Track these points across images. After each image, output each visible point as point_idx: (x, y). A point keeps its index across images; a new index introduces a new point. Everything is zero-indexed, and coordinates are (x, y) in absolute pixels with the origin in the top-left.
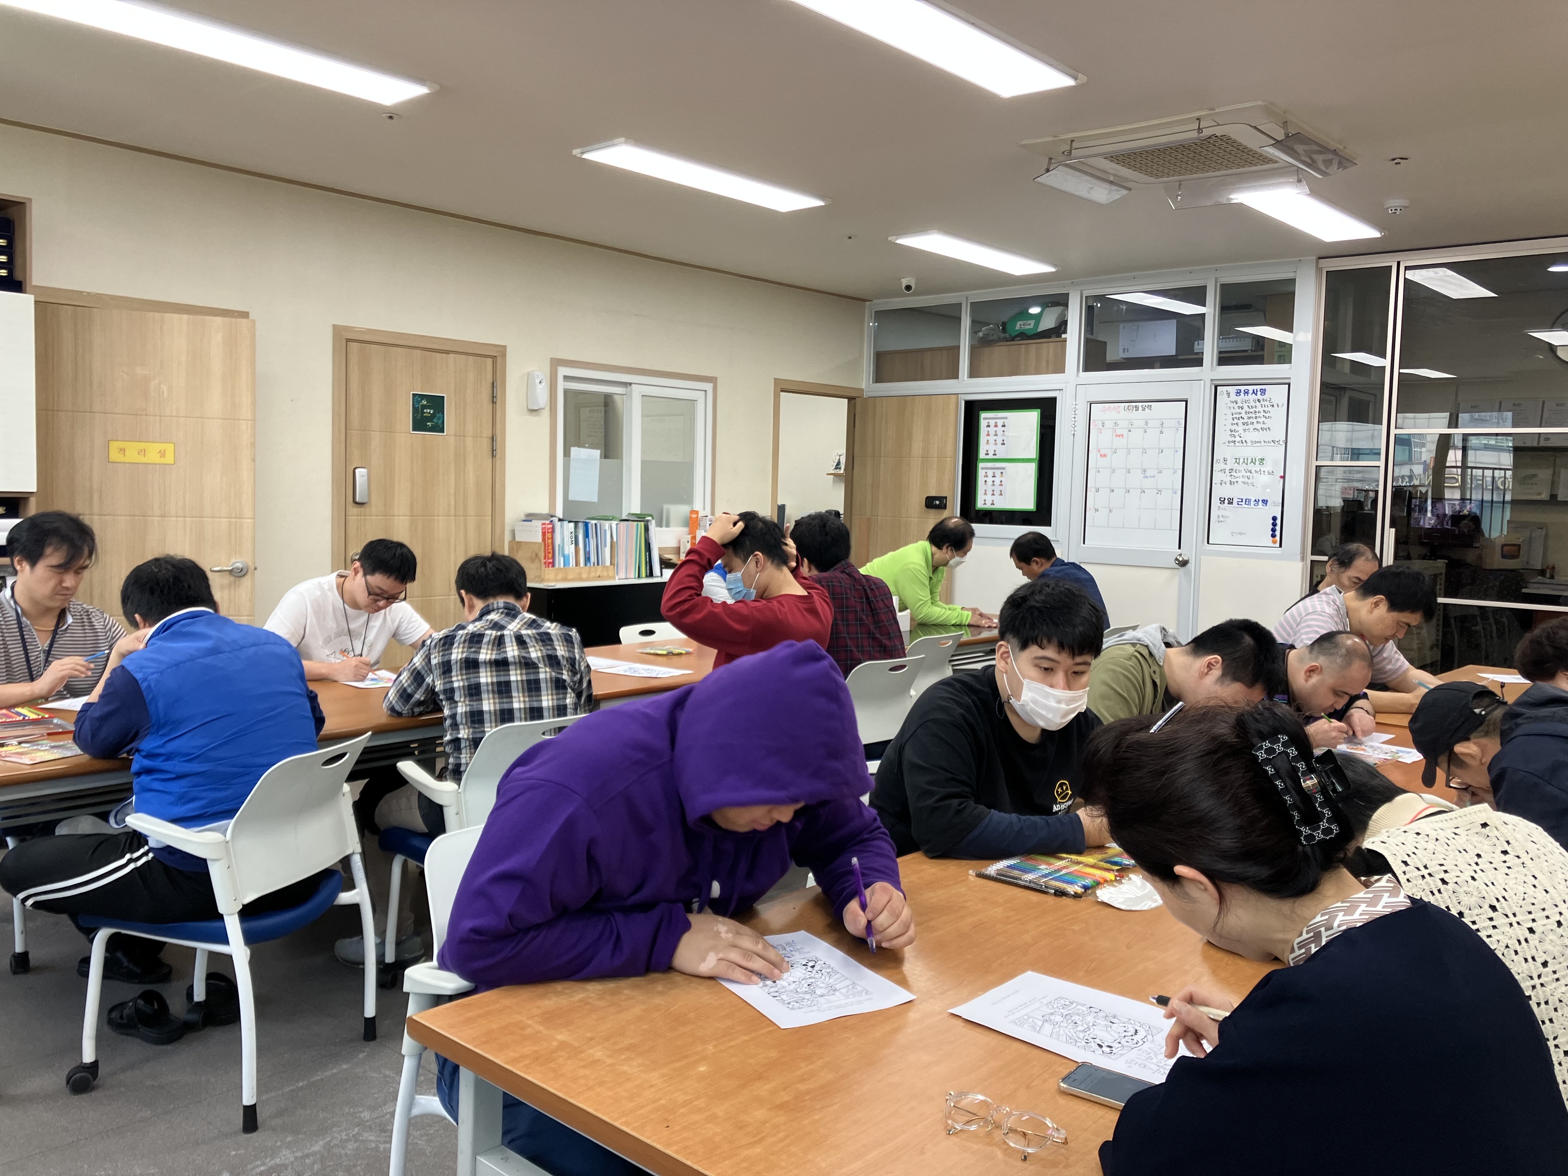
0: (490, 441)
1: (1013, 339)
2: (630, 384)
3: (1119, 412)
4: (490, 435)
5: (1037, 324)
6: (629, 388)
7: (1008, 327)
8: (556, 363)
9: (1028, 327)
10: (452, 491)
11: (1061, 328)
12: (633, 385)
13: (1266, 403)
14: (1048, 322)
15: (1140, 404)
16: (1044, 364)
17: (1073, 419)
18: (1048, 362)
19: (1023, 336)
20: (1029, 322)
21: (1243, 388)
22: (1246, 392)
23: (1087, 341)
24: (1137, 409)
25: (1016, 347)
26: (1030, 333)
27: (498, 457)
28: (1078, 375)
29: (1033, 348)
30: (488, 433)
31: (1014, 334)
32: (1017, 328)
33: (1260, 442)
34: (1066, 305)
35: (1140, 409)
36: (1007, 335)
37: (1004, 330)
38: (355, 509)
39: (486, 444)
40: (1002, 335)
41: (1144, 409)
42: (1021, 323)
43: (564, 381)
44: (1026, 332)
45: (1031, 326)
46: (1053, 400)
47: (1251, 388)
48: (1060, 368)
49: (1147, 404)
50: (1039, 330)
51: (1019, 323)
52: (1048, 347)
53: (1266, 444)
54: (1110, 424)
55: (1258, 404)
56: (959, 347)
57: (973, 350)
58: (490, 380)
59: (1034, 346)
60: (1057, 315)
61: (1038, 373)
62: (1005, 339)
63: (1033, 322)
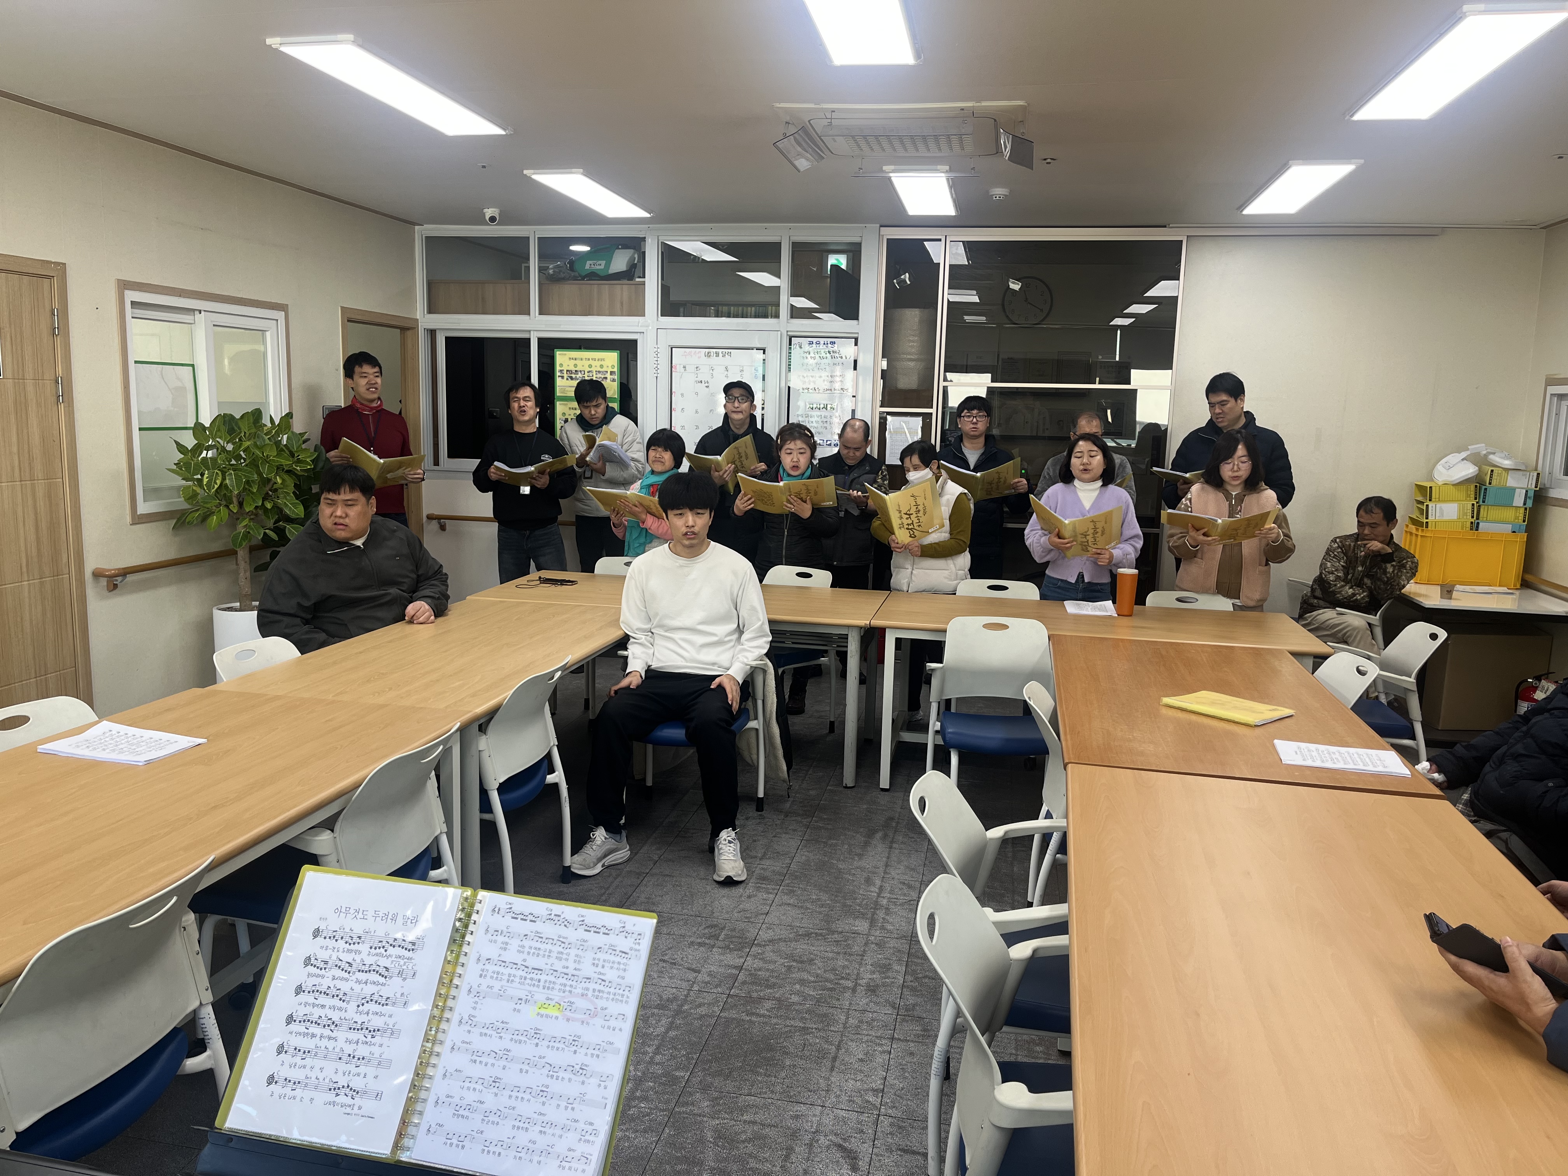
0: (54, 384)
1: (584, 278)
2: (200, 311)
3: (699, 358)
4: (53, 377)
5: (608, 265)
6: (198, 316)
7: (577, 266)
8: (122, 286)
9: (598, 267)
11: (634, 271)
12: (203, 313)
13: (835, 354)
14: (621, 264)
15: (720, 351)
16: (618, 305)
17: (656, 362)
18: (622, 304)
19: (593, 276)
20: (600, 262)
21: (814, 340)
22: (818, 343)
24: (718, 356)
25: (587, 287)
26: (602, 274)
27: (64, 404)
28: (658, 320)
30: (50, 374)
31: (584, 274)
32: (587, 267)
33: (832, 389)
34: (642, 250)
35: (721, 355)
36: (576, 274)
37: (572, 269)
39: (50, 388)
40: (570, 274)
41: (724, 356)
42: (591, 262)
43: (134, 308)
44: (598, 272)
45: (602, 267)
46: (634, 343)
47: (822, 340)
48: (638, 311)
49: (727, 351)
50: (610, 271)
51: (588, 263)
52: (622, 290)
53: (837, 391)
54: (691, 368)
55: (828, 355)
56: (528, 283)
57: (542, 286)
58: (48, 306)
59: (607, 286)
60: (627, 259)
61: (612, 314)
62: (575, 279)
63: (603, 263)
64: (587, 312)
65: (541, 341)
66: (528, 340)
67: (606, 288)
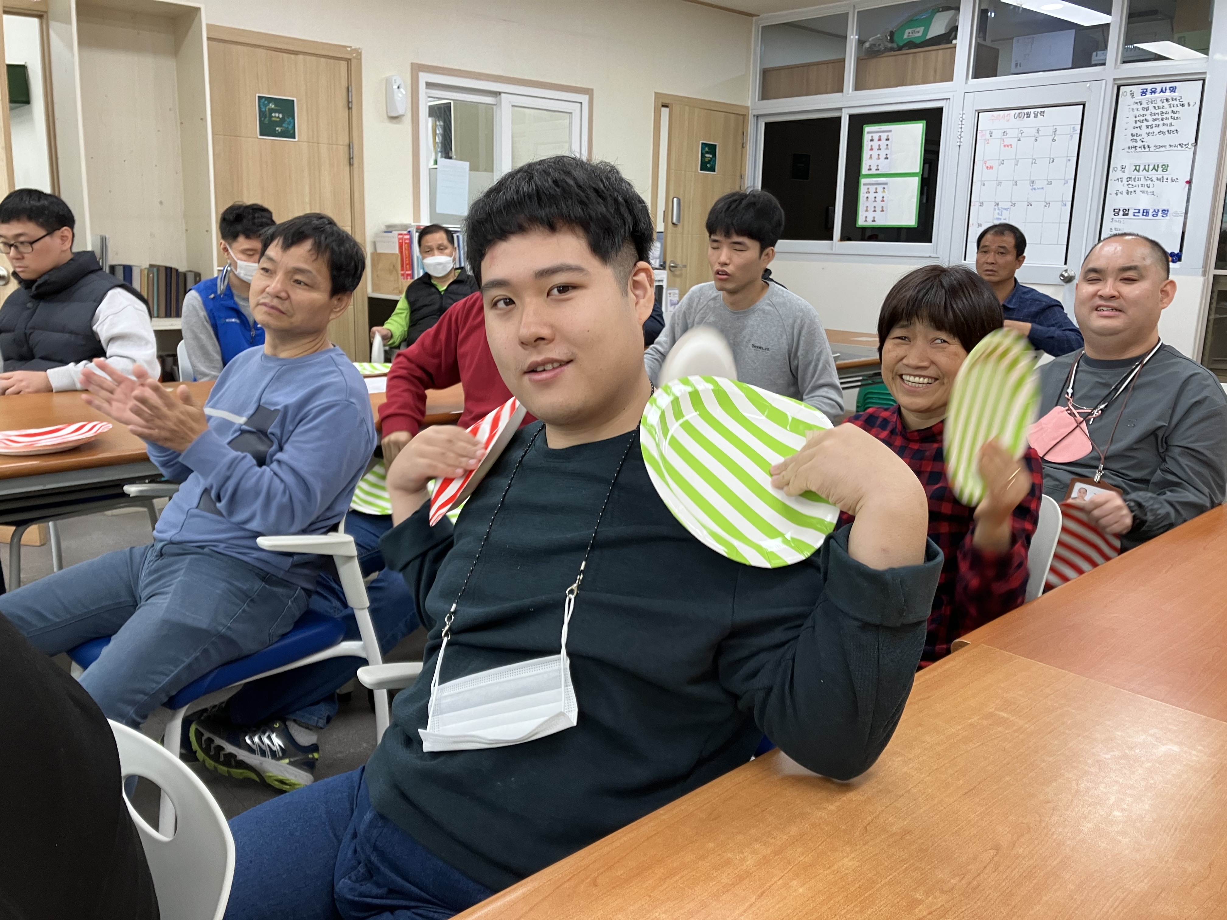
0: (346, 149)
1: (900, 48)
2: (500, 93)
3: (1008, 121)
4: (347, 142)
5: (926, 32)
6: (499, 97)
7: (896, 38)
8: (417, 68)
9: (917, 35)
11: (952, 32)
12: (503, 95)
13: (1175, 103)
14: (938, 28)
15: (1032, 111)
16: (932, 73)
17: (960, 130)
18: (935, 71)
19: (911, 45)
20: (918, 29)
21: (1149, 87)
22: (1153, 92)
23: (978, 46)
24: (1028, 117)
25: (904, 56)
26: (918, 41)
27: (356, 165)
28: (966, 83)
29: (920, 56)
30: (344, 140)
31: (901, 44)
32: (906, 36)
33: (1165, 146)
34: (958, 9)
35: (1032, 115)
36: (895, 45)
37: (892, 41)
39: (343, 151)
40: (889, 45)
41: (1036, 116)
43: (427, 88)
44: (914, 39)
46: (940, 110)
47: (1159, 87)
48: (948, 76)
49: (1039, 110)
50: (928, 37)
51: (907, 31)
52: (937, 54)
53: (1171, 148)
54: (997, 134)
55: (1166, 104)
56: (844, 60)
57: (859, 61)
58: (344, 83)
59: (922, 54)
60: (946, 21)
61: (924, 82)
62: (892, 49)
63: (921, 29)
64: (902, 83)
65: (852, 117)
66: (839, 119)
67: (921, 54)
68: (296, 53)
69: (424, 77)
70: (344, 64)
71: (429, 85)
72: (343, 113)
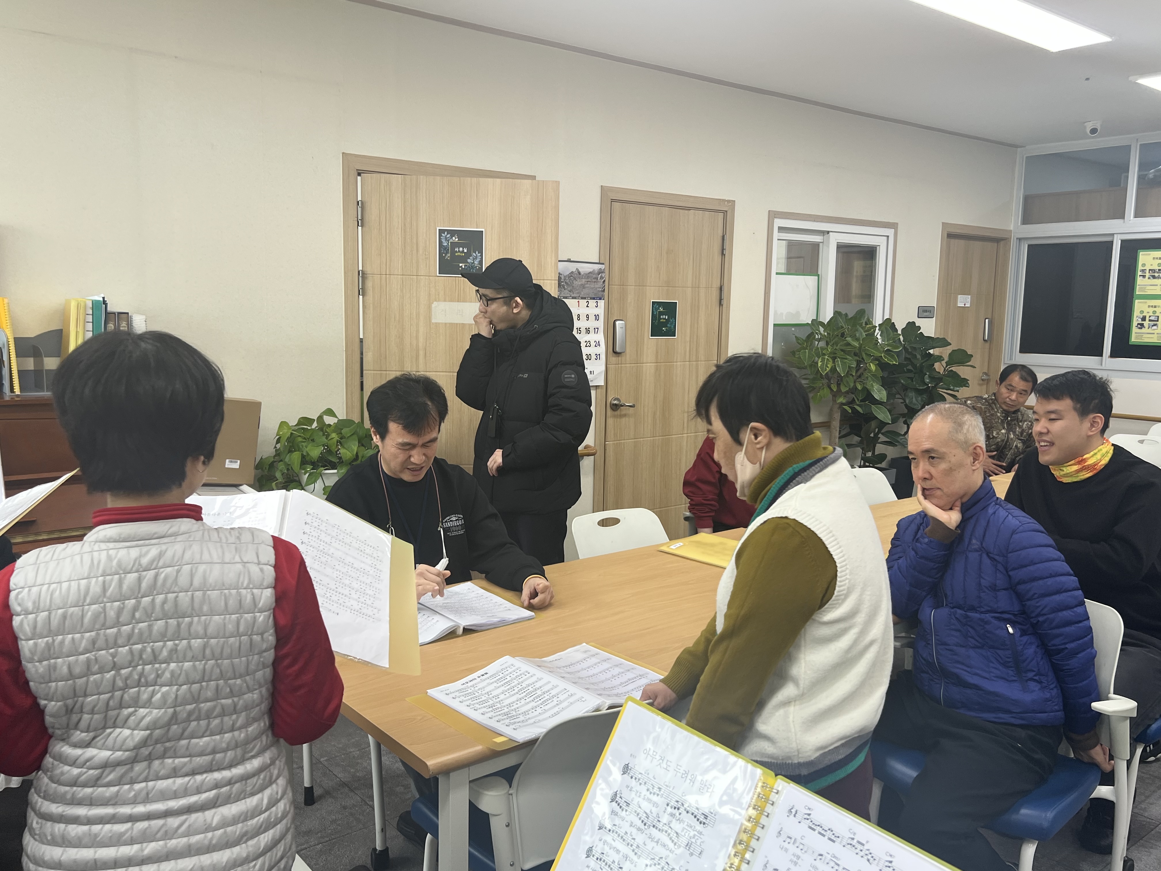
0: (719, 291)
2: (828, 232)
4: (719, 285)
6: (826, 236)
8: (773, 215)
10: (688, 339)
12: (831, 233)
27: (724, 305)
30: (717, 284)
38: (614, 358)
56: (1126, 189)
57: (1139, 191)
65: (1124, 242)
68: (689, 209)
69: (779, 223)
70: (721, 215)
71: (781, 229)
72: (718, 258)
